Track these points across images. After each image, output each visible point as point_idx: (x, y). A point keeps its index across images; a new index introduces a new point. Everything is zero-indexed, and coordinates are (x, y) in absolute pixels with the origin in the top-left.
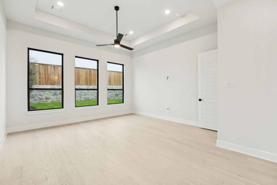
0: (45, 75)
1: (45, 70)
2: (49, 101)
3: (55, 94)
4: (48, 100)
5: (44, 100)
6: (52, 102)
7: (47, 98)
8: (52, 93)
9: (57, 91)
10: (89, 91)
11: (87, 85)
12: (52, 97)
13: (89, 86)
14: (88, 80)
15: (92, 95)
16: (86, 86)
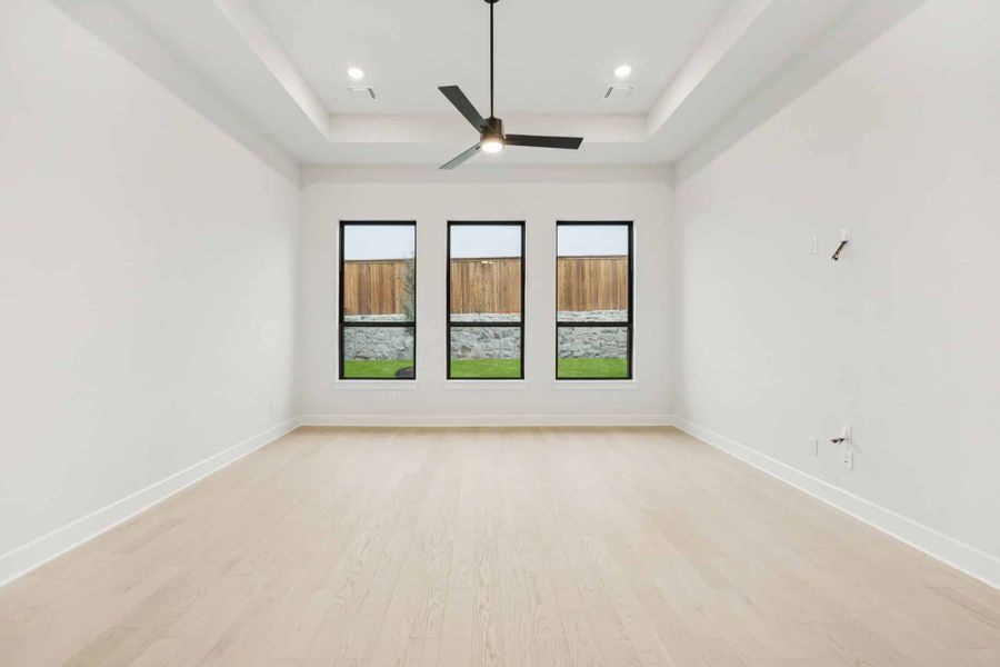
0: (462, 287)
1: (462, 274)
2: (470, 355)
3: (483, 337)
4: (467, 353)
5: (459, 353)
6: (476, 358)
7: (464, 348)
8: (476, 334)
9: (487, 328)
10: (576, 328)
11: (571, 309)
12: (476, 344)
13: (576, 313)
14: (574, 293)
15: (586, 343)
16: (568, 312)
